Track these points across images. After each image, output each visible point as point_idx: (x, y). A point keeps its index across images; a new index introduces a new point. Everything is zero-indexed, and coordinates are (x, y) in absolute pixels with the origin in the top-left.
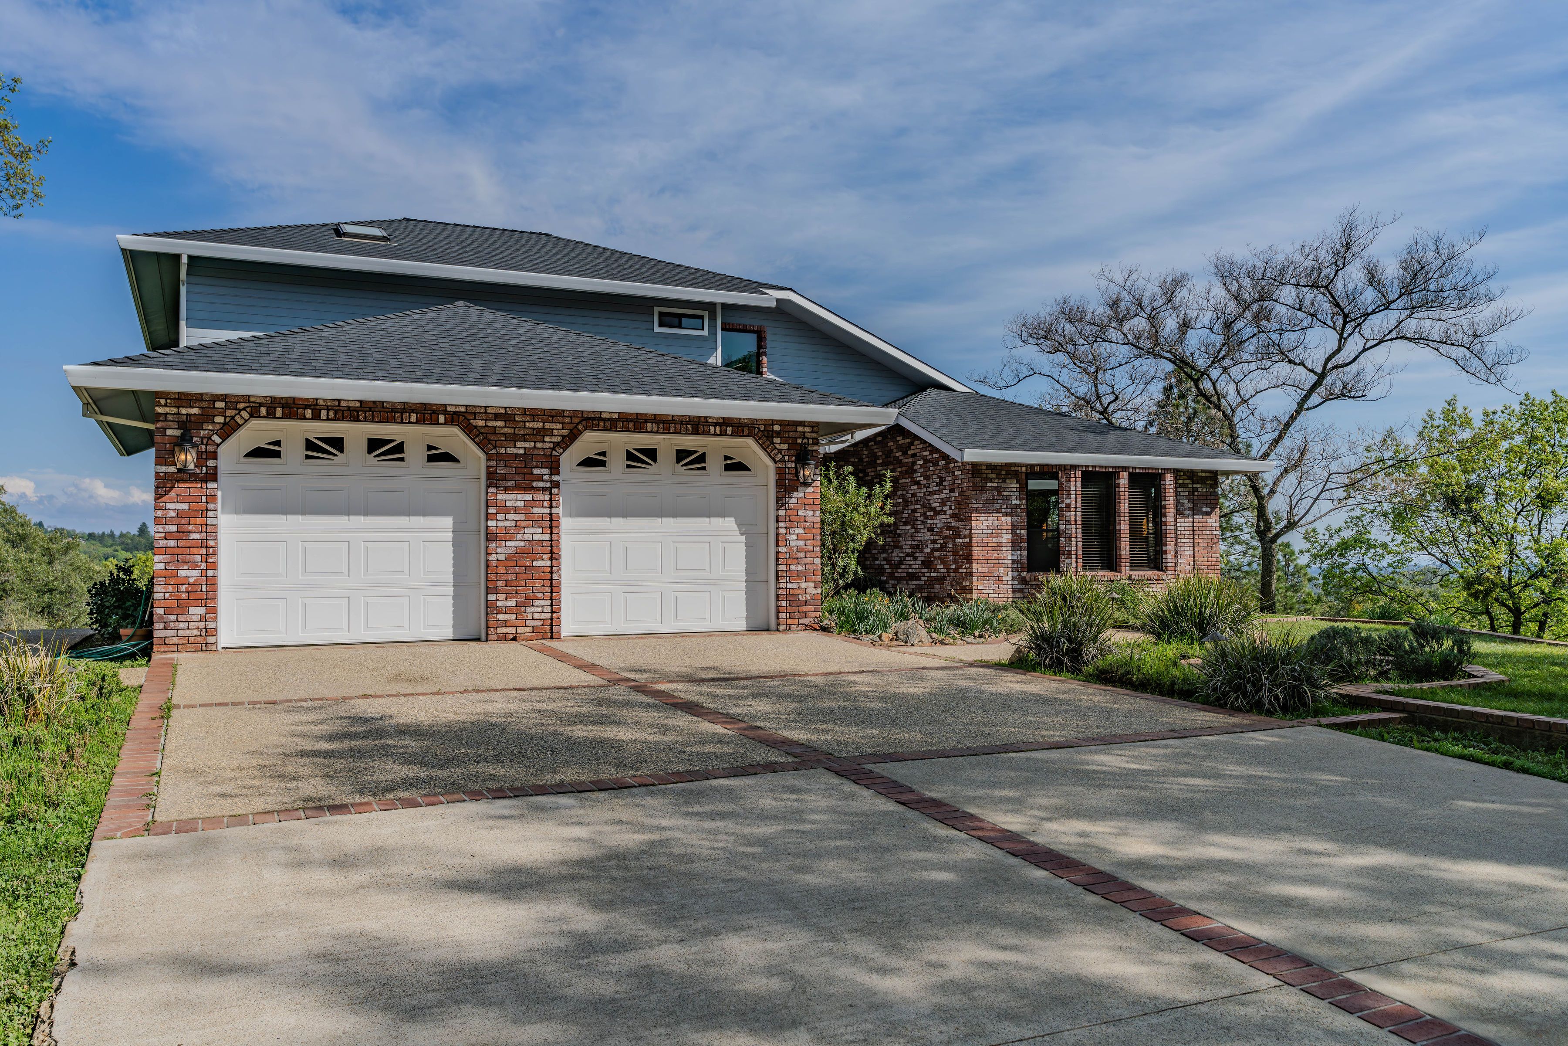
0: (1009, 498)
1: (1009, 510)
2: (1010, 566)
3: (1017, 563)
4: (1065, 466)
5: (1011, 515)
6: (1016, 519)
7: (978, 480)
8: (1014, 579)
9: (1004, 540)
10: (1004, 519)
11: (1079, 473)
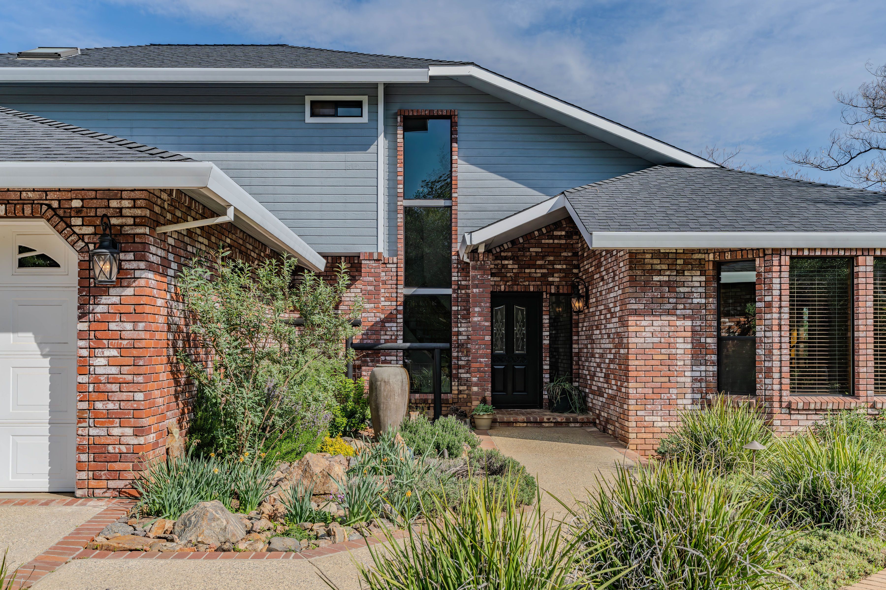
0: (687, 296)
1: (689, 312)
2: (689, 385)
3: (700, 381)
4: (764, 250)
5: (691, 318)
6: (699, 323)
7: (639, 273)
8: (694, 402)
9: (679, 351)
10: (678, 323)
11: (786, 260)
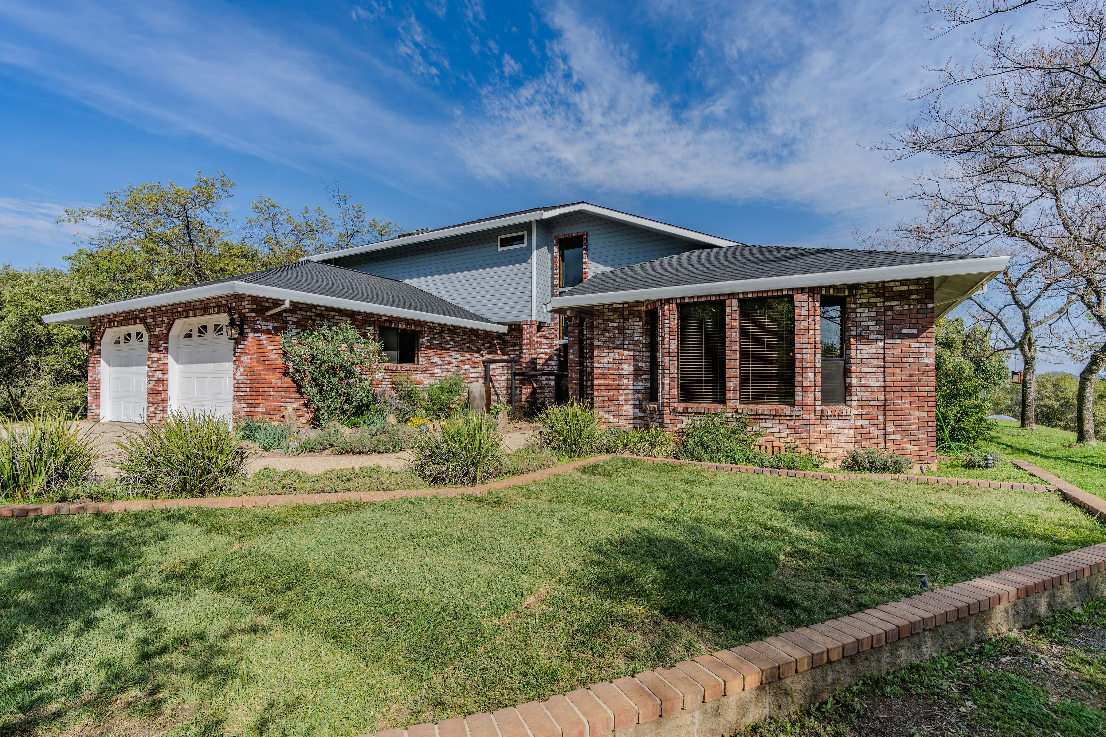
0: (631, 335)
1: (632, 346)
2: (631, 395)
3: (639, 392)
4: (661, 300)
5: (633, 350)
6: (638, 353)
7: (600, 322)
8: (635, 407)
9: (625, 373)
10: (625, 354)
11: (673, 306)
